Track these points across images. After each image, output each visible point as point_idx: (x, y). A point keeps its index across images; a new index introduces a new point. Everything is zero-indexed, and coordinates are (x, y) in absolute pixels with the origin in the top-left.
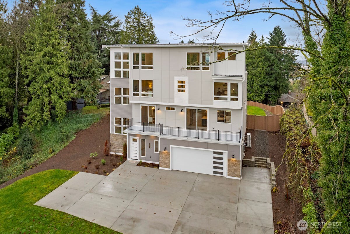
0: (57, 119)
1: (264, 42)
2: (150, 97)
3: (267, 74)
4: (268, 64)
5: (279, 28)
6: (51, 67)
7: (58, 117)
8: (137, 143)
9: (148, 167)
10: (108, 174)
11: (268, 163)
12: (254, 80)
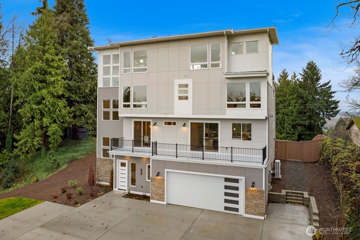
0: (50, 146)
1: (296, 79)
2: (143, 108)
3: (300, 113)
4: (301, 102)
5: (312, 62)
6: (44, 86)
7: (51, 143)
8: (126, 168)
9: (136, 199)
10: (79, 205)
11: (306, 198)
12: (285, 120)
